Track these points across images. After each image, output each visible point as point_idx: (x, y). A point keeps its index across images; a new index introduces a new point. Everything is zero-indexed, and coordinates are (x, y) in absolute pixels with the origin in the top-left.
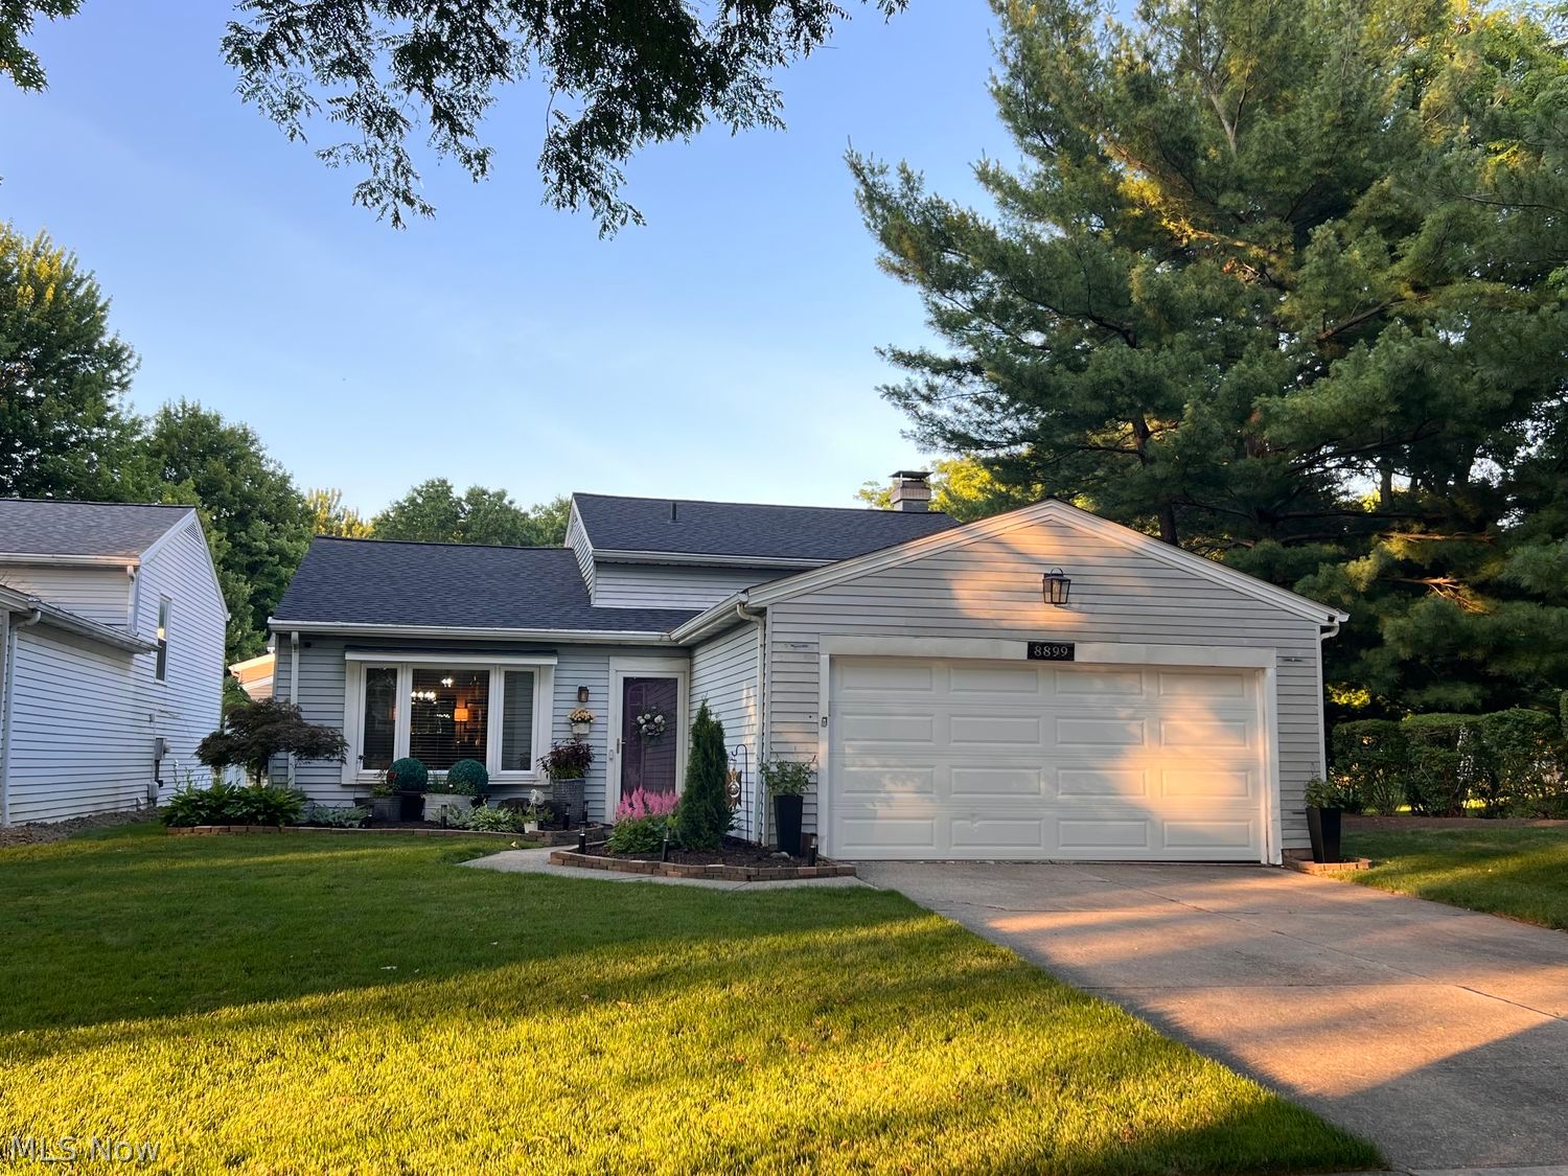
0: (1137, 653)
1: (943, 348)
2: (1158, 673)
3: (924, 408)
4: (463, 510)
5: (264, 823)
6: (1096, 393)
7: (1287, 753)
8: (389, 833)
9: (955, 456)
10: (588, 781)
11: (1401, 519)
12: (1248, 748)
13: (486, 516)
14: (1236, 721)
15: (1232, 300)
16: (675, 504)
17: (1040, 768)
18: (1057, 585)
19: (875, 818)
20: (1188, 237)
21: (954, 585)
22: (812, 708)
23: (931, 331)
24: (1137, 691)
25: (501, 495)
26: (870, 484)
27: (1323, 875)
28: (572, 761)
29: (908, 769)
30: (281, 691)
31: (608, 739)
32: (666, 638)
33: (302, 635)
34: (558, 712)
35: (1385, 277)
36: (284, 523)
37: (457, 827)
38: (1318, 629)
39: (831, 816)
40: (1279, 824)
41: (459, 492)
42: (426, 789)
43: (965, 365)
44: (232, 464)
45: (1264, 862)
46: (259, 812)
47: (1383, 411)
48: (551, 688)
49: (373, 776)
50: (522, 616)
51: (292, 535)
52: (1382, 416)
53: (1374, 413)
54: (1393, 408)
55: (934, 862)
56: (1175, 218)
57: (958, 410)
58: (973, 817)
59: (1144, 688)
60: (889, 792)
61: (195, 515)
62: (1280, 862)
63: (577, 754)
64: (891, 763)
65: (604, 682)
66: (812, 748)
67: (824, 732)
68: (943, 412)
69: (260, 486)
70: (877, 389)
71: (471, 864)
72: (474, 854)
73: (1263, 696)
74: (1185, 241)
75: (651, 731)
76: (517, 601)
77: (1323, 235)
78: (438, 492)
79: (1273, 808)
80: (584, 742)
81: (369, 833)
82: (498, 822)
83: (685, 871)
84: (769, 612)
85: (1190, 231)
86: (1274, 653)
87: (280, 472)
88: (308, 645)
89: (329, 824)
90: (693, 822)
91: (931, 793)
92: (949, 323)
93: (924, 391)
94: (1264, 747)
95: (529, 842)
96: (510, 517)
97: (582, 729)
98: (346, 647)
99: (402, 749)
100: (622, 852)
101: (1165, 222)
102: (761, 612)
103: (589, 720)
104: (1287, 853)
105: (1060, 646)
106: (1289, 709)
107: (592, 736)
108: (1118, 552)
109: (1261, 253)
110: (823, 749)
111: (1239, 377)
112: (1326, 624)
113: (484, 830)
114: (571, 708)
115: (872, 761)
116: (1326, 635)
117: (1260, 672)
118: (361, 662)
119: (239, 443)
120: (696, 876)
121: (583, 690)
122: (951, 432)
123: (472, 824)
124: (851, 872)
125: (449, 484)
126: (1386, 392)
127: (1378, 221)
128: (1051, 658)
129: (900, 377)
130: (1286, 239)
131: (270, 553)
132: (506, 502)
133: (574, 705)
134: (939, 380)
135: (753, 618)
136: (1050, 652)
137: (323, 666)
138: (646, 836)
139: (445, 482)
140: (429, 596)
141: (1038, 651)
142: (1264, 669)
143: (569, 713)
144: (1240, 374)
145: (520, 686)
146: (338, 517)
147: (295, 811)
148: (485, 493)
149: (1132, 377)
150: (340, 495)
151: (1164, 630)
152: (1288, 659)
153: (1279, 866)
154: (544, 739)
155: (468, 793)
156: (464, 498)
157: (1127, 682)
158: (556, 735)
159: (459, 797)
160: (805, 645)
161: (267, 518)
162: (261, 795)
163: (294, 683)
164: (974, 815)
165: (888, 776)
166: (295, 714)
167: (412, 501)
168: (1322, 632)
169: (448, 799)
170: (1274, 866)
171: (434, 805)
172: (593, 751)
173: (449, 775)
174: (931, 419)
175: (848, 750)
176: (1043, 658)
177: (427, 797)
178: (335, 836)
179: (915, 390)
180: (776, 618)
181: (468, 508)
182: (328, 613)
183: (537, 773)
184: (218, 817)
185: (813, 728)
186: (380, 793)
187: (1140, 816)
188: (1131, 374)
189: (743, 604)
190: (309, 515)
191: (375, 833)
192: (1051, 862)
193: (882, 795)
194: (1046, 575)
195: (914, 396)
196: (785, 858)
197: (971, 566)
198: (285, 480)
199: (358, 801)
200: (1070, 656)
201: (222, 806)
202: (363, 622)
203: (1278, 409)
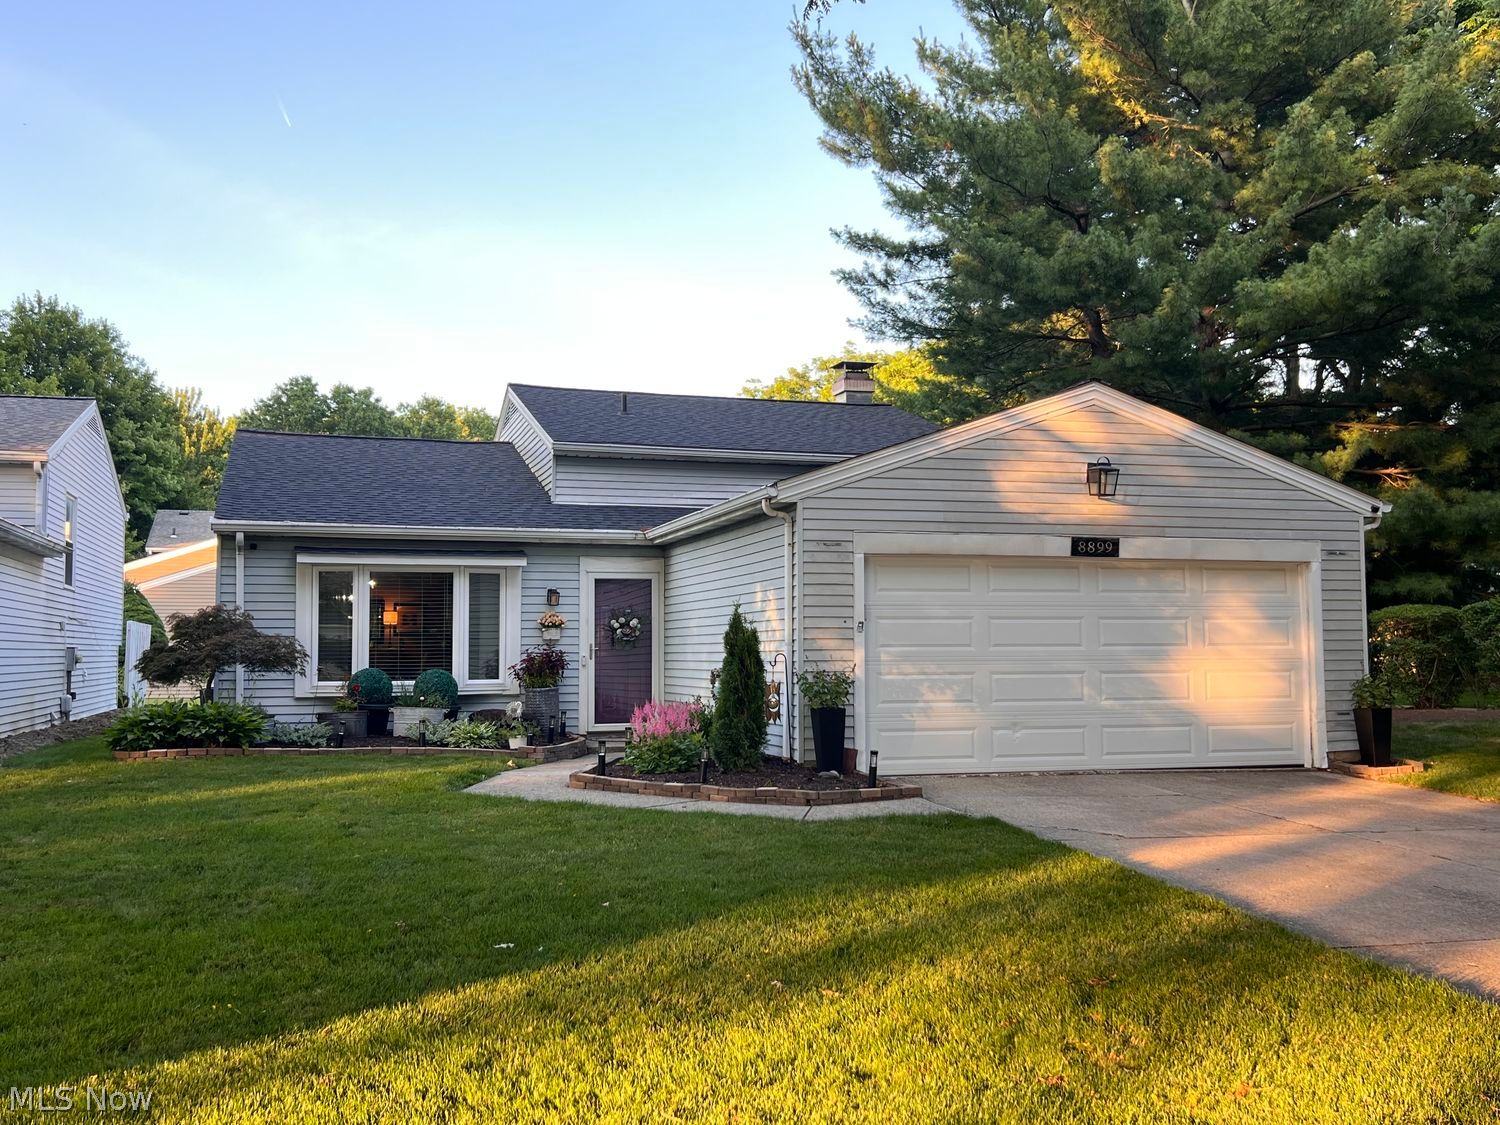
0: (1184, 548)
1: (899, 229)
2: (1201, 569)
3: (880, 294)
4: (329, 408)
5: (226, 745)
6: (1063, 277)
7: (1332, 651)
8: (365, 753)
9: (904, 346)
10: (562, 690)
11: (1356, 408)
12: (1291, 646)
13: (353, 415)
14: (1280, 619)
15: (1196, 183)
16: (625, 397)
17: (1083, 672)
18: (1101, 475)
19: (913, 730)
20: (1141, 119)
21: (996, 476)
22: (846, 612)
23: (887, 212)
24: (1181, 588)
25: (367, 393)
26: (753, 381)
27: (1380, 782)
28: (544, 669)
29: (948, 677)
30: (225, 598)
31: (581, 642)
32: (641, 537)
33: (248, 536)
34: (527, 617)
35: (1353, 160)
36: (150, 421)
37: (435, 744)
38: (1362, 520)
39: (867, 726)
40: (1324, 726)
41: (324, 390)
42: (395, 701)
43: (923, 248)
44: (94, 361)
45: (1308, 765)
46: (219, 733)
47: (1372, 295)
48: (518, 592)
49: (334, 688)
50: (483, 514)
51: (159, 434)
52: (1369, 300)
53: (1361, 298)
54: (1384, 292)
55: (976, 775)
56: (1126, 99)
57: (912, 296)
58: (1014, 726)
59: (1188, 585)
60: (927, 702)
61: (96, 408)
62: (1325, 766)
63: (551, 661)
64: (927, 670)
65: (574, 584)
66: (847, 655)
67: (859, 638)
68: (898, 298)
69: (124, 383)
70: (833, 273)
71: (476, 789)
72: (476, 776)
73: (1308, 590)
74: (1138, 123)
75: (627, 635)
76: (471, 497)
77: (1302, 113)
78: (303, 390)
79: (1318, 709)
80: (557, 648)
81: (343, 753)
82: (481, 737)
83: (732, 795)
84: (799, 507)
85: (1143, 112)
86: (1318, 547)
87: (143, 370)
88: (253, 547)
89: (293, 744)
90: (731, 739)
91: (971, 701)
92: (907, 204)
93: (881, 276)
94: (1308, 644)
95: (522, 760)
96: (377, 415)
97: (553, 634)
98: (297, 548)
99: (360, 660)
100: (648, 773)
101: (1119, 103)
102: (789, 508)
103: (560, 625)
104: (1332, 757)
105: (1104, 541)
106: (1335, 605)
107: (564, 641)
108: (1164, 440)
109: (1223, 135)
110: (859, 656)
111: (1216, 260)
112: (1369, 515)
113: (466, 746)
114: (541, 612)
115: (908, 668)
116: (1369, 527)
117: (1304, 566)
118: (313, 565)
119: (100, 340)
120: (745, 800)
121: (552, 593)
122: (903, 320)
123: (452, 740)
124: (916, 793)
125: (314, 382)
126: (1378, 275)
127: (1343, 102)
128: (1095, 554)
129: (856, 261)
130: (1248, 121)
131: (137, 452)
132: (372, 400)
133: (543, 608)
134: (897, 264)
135: (781, 514)
136: (1095, 548)
137: (271, 569)
138: (672, 754)
139: (309, 380)
140: (376, 492)
141: (1081, 547)
142: (1307, 563)
143: (539, 618)
144: (1216, 258)
145: (486, 588)
146: (198, 416)
147: (258, 731)
148: (350, 391)
149: (1107, 261)
150: (200, 394)
151: (1209, 523)
152: (1331, 553)
153: (1325, 770)
154: (513, 644)
155: (441, 706)
156: (330, 395)
157: (1171, 579)
158: (527, 641)
159: (432, 710)
160: (838, 543)
161: (130, 415)
162: (220, 714)
163: (240, 589)
164: (1015, 724)
165: (926, 684)
166: (246, 622)
167: (277, 399)
168: (1366, 524)
169: (420, 713)
170: (1320, 770)
171: (404, 721)
172: (566, 658)
173: (416, 686)
174: (884, 307)
175: (883, 657)
176: (1087, 554)
177: (396, 712)
178: (306, 758)
179: (872, 275)
180: (808, 514)
181: (334, 406)
182: (274, 512)
183: (507, 681)
184: (173, 739)
185: (848, 633)
186: (343, 707)
187: (1186, 720)
188: (1106, 257)
189: (769, 499)
190: (173, 413)
191: (350, 752)
192: (1098, 773)
193: (921, 705)
194: (1090, 465)
195: (870, 281)
196: (835, 777)
197: (1012, 456)
198: (148, 377)
199: (321, 717)
200: (1115, 553)
201: (177, 727)
202: (314, 521)
203: (1262, 294)
